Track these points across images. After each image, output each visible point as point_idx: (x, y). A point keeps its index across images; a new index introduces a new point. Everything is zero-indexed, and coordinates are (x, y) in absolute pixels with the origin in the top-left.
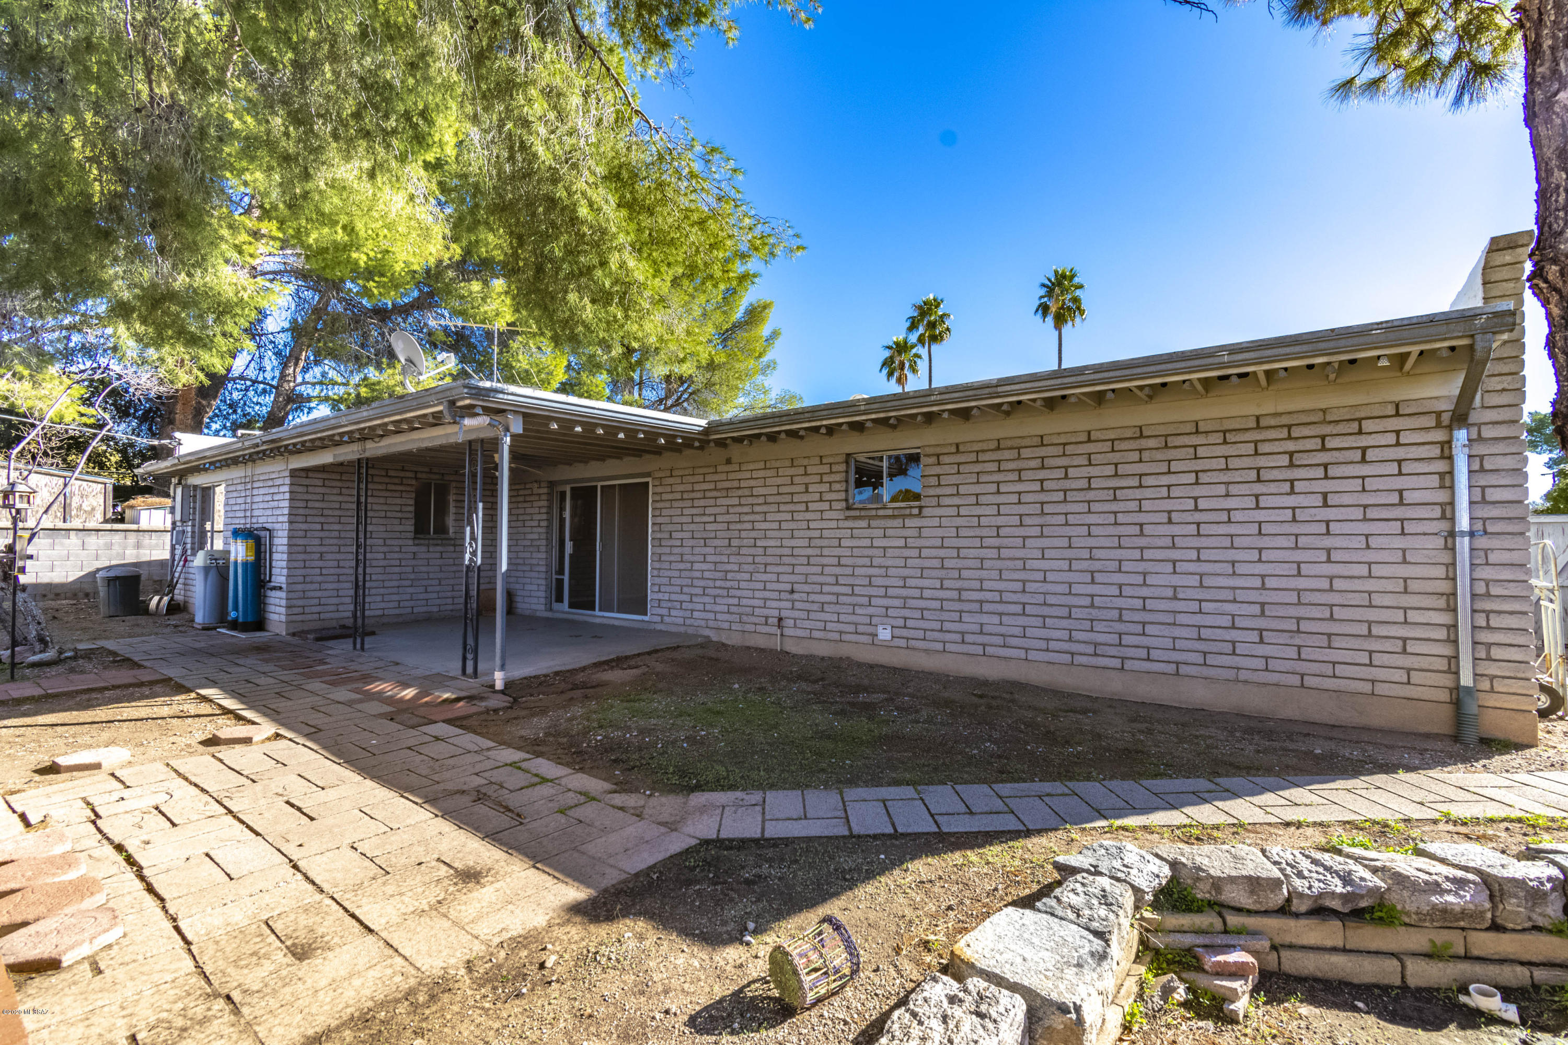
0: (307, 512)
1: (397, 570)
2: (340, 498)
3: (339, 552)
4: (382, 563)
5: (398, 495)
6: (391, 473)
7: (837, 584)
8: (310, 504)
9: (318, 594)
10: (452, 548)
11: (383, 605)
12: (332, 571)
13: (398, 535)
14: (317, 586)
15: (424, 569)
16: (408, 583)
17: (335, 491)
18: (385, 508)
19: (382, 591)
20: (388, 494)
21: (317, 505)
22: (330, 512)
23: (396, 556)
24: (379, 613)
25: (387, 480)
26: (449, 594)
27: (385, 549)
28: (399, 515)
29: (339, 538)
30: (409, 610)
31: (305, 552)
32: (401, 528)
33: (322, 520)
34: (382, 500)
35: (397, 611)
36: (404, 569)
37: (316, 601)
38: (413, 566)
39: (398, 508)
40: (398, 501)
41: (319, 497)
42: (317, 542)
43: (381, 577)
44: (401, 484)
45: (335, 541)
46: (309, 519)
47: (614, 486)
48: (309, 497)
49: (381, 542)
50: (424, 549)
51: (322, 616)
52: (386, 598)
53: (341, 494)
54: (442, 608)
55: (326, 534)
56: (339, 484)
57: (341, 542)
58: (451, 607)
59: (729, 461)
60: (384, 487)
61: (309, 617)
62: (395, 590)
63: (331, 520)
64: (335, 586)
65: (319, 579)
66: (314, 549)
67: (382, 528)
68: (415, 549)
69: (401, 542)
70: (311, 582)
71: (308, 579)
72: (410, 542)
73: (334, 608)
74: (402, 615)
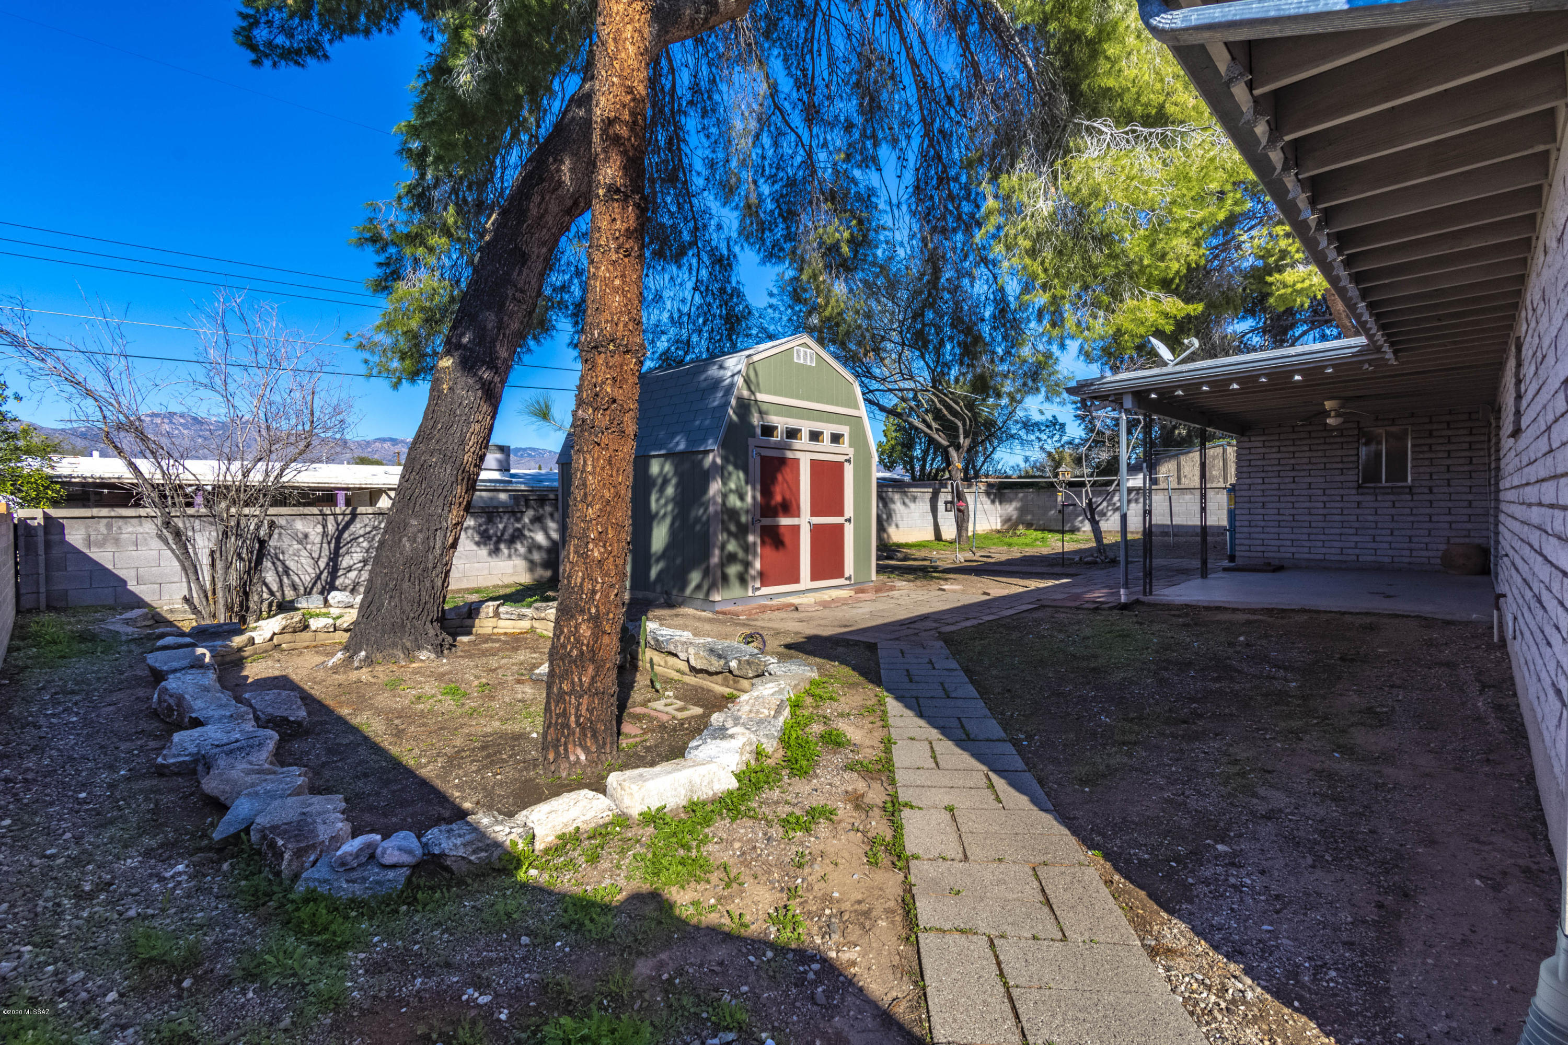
0: (1250, 469)
1: (1337, 518)
2: (1279, 456)
4: (1321, 511)
5: (1338, 446)
8: (1253, 463)
9: (1262, 536)
11: (1323, 550)
12: (1273, 518)
13: (1339, 485)
14: (1260, 529)
15: (1371, 518)
16: (1352, 531)
17: (1275, 450)
18: (1324, 460)
19: (1322, 537)
20: (1326, 447)
21: (1259, 463)
22: (1270, 468)
23: (1337, 505)
24: (1321, 557)
25: (1325, 434)
26: (1406, 546)
27: (1325, 498)
28: (1340, 466)
30: (1355, 558)
32: (1347, 478)
33: (1263, 475)
34: (1321, 454)
35: (1340, 558)
36: (1346, 518)
37: (1260, 542)
38: (1358, 515)
39: (1339, 459)
40: (1339, 453)
41: (1260, 457)
42: (1259, 493)
43: (1321, 525)
44: (1342, 436)
45: (1275, 492)
48: (1252, 457)
49: (1320, 492)
50: (1371, 498)
52: (1327, 544)
53: (1279, 452)
54: (1396, 559)
55: (1267, 486)
56: (1277, 444)
57: (1281, 493)
58: (1407, 560)
60: (1322, 441)
61: (1255, 554)
62: (1337, 538)
63: (1271, 474)
64: (1276, 530)
65: (1263, 524)
66: (1257, 499)
67: (1322, 479)
68: (1359, 498)
69: (1343, 492)
71: (1253, 524)
72: (1354, 492)
73: (1276, 549)
74: (1345, 562)
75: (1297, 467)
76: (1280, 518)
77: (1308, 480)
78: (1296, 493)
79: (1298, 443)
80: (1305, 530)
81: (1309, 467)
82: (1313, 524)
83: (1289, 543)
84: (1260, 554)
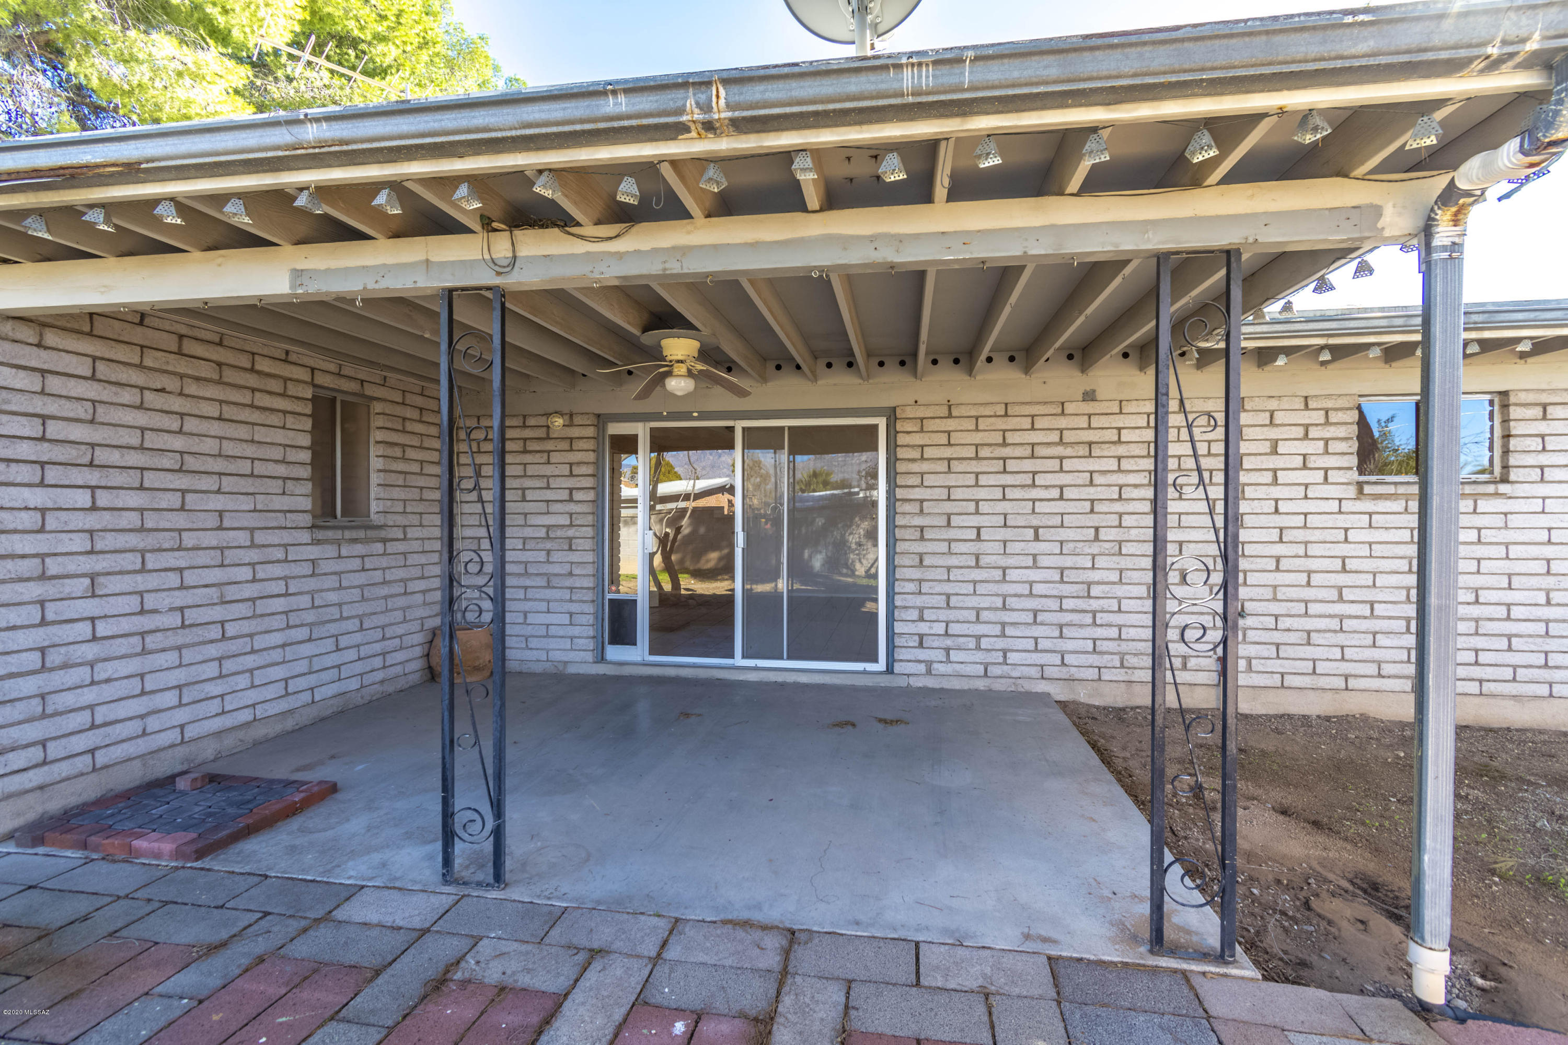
0: (45, 452)
1: (279, 604)
2: (141, 419)
3: (143, 570)
4: (249, 591)
5: (275, 419)
6: (263, 365)
7: (1341, 599)
9: (89, 696)
10: (378, 547)
11: (252, 696)
12: (126, 625)
13: (280, 520)
14: (83, 674)
15: (333, 597)
16: (303, 633)
17: (128, 396)
18: (250, 451)
19: (250, 661)
20: (255, 417)
21: (78, 432)
22: (114, 457)
23: (277, 570)
24: (245, 716)
25: (252, 381)
26: (378, 647)
27: (253, 555)
28: (281, 470)
29: (142, 529)
30: (306, 697)
31: (43, 577)
32: (279, 503)
33: (93, 477)
34: (242, 432)
35: (283, 706)
36: (294, 602)
37: (83, 718)
38: (312, 593)
39: (278, 454)
40: (278, 435)
41: (82, 411)
42: (80, 543)
43: (246, 627)
44: (283, 395)
45: (133, 540)
46: (52, 475)
47: (782, 429)
48: (52, 407)
49: (242, 538)
50: (330, 550)
51: (101, 758)
53: (141, 407)
54: (368, 679)
55: (106, 519)
56: (135, 377)
57: (150, 541)
58: (379, 676)
59: (1089, 396)
61: (64, 769)
62: (276, 655)
63: (118, 478)
65: (90, 651)
66: (71, 565)
67: (246, 503)
68: (313, 552)
69: (286, 537)
70: (65, 666)
71: (54, 657)
72: (305, 537)
73: (133, 728)
74: (291, 712)
75: (191, 463)
76: (146, 622)
77: (217, 503)
78: (189, 539)
79: (192, 388)
80: (213, 651)
81: (219, 465)
82: (231, 630)
83: (170, 698)
84: (83, 763)
